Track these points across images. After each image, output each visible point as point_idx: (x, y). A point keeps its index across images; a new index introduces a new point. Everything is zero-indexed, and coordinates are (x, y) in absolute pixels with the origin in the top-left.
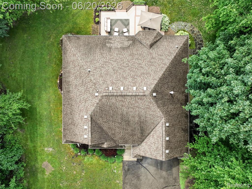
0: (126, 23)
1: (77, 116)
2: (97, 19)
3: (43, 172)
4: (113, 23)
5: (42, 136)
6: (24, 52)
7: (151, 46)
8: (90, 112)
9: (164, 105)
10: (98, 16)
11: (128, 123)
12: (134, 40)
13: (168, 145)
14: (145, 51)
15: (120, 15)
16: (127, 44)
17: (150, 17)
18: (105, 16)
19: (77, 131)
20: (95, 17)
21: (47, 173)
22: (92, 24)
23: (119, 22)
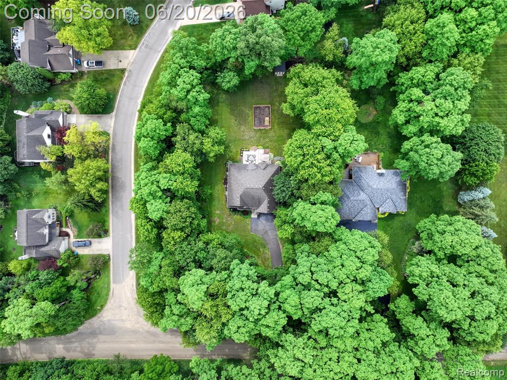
0: (254, 156)
1: (234, 196)
2: (242, 154)
3: (215, 222)
4: (249, 156)
5: (215, 206)
6: (207, 167)
7: (264, 169)
8: (240, 194)
9: (267, 192)
10: (242, 153)
11: (254, 198)
12: (257, 166)
13: (269, 207)
14: (262, 171)
15: (251, 152)
16: (254, 168)
17: (264, 157)
18: (245, 153)
19: (234, 202)
20: (241, 153)
21: (217, 223)
22: (239, 156)
23: (251, 156)
